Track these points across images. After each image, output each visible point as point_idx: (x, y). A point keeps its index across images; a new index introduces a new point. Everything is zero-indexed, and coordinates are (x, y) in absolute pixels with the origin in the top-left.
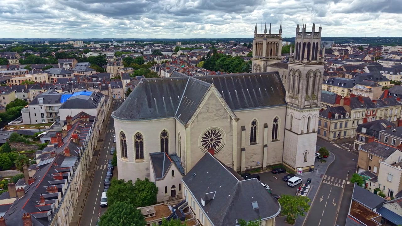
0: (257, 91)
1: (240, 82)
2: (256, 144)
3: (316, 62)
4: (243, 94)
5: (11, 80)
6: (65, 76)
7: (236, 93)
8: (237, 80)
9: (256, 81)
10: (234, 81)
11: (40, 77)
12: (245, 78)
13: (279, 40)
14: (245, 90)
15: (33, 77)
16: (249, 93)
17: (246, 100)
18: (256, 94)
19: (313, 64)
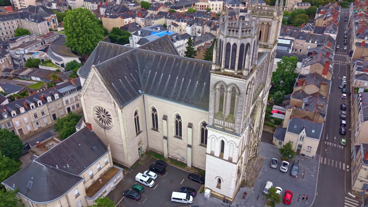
0: (192, 84)
1: (180, 68)
2: (181, 139)
3: (233, 72)
4: (175, 83)
5: (196, 4)
6: (234, 6)
7: (169, 78)
8: (179, 64)
9: (201, 71)
10: (175, 63)
11: (217, 4)
12: (189, 64)
13: (272, 19)
14: (180, 79)
15: (211, 3)
16: (182, 82)
17: (174, 89)
18: (189, 87)
19: (225, 74)
